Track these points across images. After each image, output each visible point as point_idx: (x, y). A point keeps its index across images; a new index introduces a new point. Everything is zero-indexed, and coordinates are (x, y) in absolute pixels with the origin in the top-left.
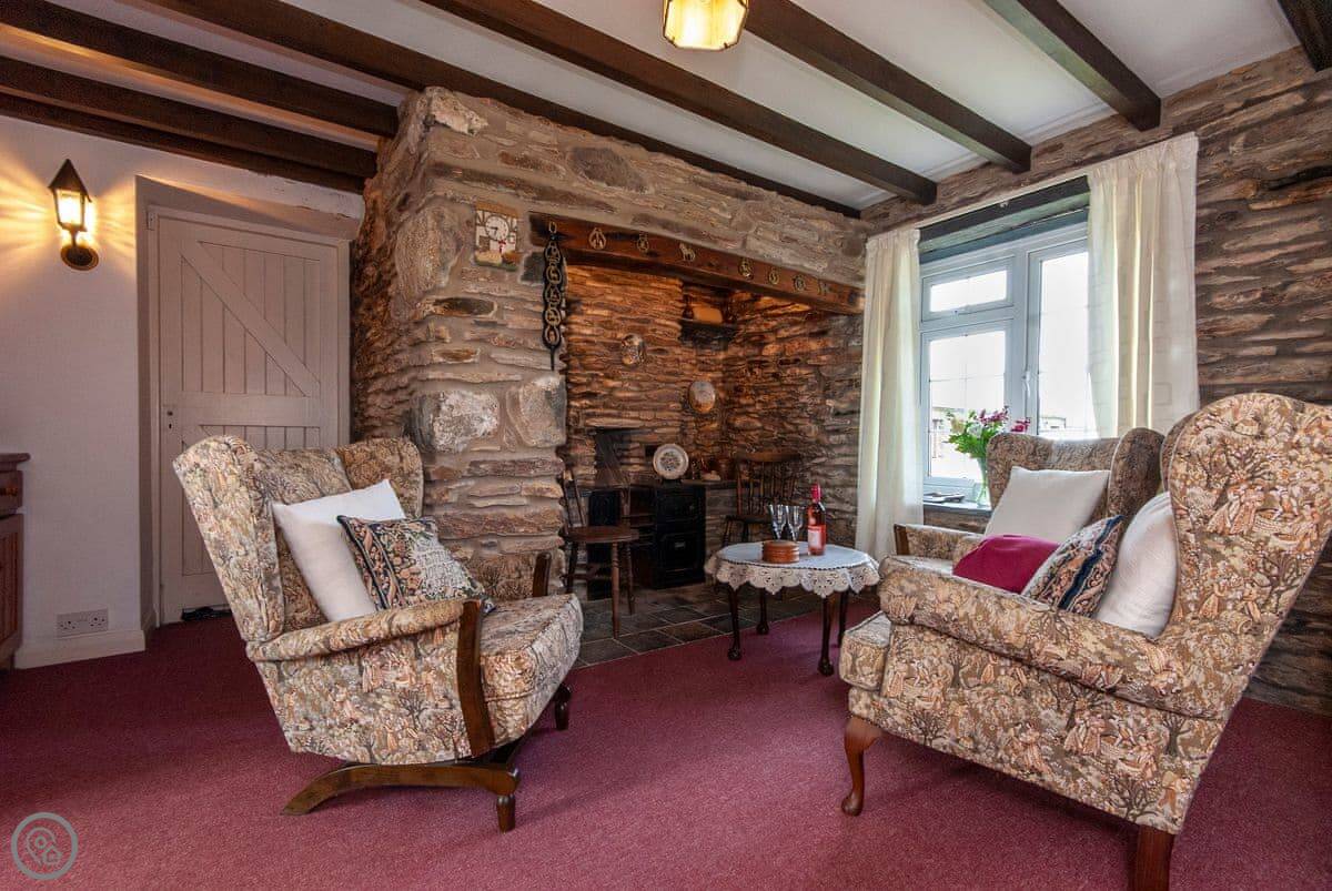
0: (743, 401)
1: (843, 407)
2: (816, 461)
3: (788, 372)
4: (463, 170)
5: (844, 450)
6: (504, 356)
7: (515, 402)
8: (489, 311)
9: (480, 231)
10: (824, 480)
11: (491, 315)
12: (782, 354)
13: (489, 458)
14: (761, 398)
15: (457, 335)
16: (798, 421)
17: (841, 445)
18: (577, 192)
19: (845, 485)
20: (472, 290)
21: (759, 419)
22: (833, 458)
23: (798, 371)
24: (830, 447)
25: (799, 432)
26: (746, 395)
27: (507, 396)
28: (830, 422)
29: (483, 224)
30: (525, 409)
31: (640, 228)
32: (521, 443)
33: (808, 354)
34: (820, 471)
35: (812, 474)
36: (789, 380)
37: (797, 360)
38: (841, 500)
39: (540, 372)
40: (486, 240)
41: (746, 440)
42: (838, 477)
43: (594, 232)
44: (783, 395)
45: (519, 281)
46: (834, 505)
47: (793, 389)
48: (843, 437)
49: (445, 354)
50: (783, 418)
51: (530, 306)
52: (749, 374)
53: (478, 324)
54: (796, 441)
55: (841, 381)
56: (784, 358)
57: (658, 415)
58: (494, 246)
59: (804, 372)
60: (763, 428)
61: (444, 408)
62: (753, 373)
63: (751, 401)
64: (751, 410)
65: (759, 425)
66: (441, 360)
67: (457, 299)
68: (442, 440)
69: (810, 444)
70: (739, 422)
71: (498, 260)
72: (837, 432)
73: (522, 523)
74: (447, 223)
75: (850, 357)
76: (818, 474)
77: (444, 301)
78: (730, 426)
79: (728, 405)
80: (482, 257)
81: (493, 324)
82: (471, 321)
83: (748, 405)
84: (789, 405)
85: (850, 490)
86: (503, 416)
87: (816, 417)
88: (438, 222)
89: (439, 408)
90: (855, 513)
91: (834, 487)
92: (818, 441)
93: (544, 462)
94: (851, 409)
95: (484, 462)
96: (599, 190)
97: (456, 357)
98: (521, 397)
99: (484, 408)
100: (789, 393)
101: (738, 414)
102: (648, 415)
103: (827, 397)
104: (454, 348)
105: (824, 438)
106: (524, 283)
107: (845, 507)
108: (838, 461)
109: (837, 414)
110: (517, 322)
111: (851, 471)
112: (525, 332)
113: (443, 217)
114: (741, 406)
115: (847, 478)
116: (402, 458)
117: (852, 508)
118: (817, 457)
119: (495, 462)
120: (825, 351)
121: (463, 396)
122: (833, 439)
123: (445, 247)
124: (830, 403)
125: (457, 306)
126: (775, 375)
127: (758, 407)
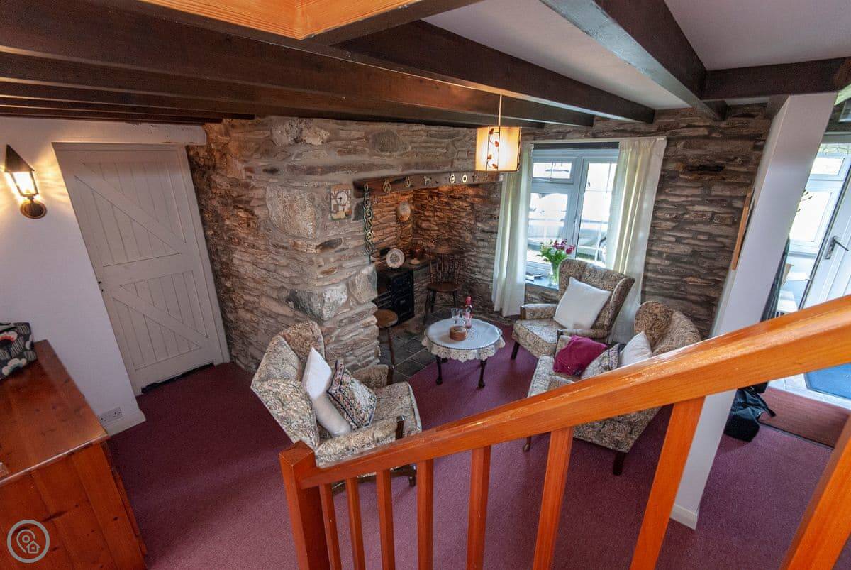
0: (427, 214)
1: (487, 228)
2: (470, 253)
3: (455, 203)
4: (321, 168)
5: (486, 250)
6: (349, 264)
7: (354, 284)
8: (340, 244)
9: (334, 202)
10: (475, 264)
11: (341, 246)
12: (451, 192)
13: (346, 316)
14: (438, 214)
15: (326, 261)
16: (460, 231)
17: (484, 247)
18: (375, 163)
19: (486, 268)
20: (331, 235)
21: (438, 225)
22: (479, 253)
23: (461, 203)
24: (479, 247)
25: (461, 237)
26: (428, 210)
27: (350, 282)
28: (479, 235)
29: (335, 198)
30: (359, 287)
31: (406, 172)
32: (358, 303)
33: (467, 196)
34: (473, 259)
35: (469, 260)
36: (455, 207)
37: (460, 198)
38: (484, 275)
39: (364, 266)
40: (336, 207)
41: (429, 236)
42: (482, 263)
43: (385, 183)
44: (451, 215)
45: (352, 222)
46: (480, 277)
47: (458, 213)
48: (486, 244)
49: (322, 273)
50: (451, 227)
51: (358, 234)
52: (430, 199)
53: (336, 252)
54: (459, 241)
55: (486, 214)
56: (452, 194)
57: (385, 231)
58: (341, 208)
59: (465, 204)
60: (438, 230)
61: (326, 300)
62: (432, 199)
63: (431, 214)
64: (432, 219)
65: (436, 228)
66: (322, 276)
67: (325, 242)
68: (327, 314)
69: (467, 244)
70: (424, 225)
71: (343, 215)
72: (483, 240)
73: (362, 340)
74: (317, 202)
75: (492, 203)
76: (472, 260)
77: (320, 245)
78: (418, 226)
79: (416, 214)
80: (335, 217)
81: (343, 249)
82: (332, 251)
83: (429, 216)
84: (455, 221)
85: (489, 271)
86: (349, 293)
87: (470, 230)
88: (313, 203)
89: (324, 301)
90: (492, 281)
91: (480, 268)
92: (472, 244)
93: (369, 310)
94: (491, 230)
95: (345, 318)
96: (386, 158)
97: (327, 273)
98: (356, 281)
99: (342, 293)
100: (455, 214)
101: (424, 220)
102: (380, 233)
103: (477, 221)
104: (326, 268)
105: (475, 242)
106: (355, 222)
107: (486, 278)
108: (483, 256)
109: (483, 231)
110: (353, 243)
111: (490, 262)
112: (356, 248)
113: (314, 199)
114: (425, 216)
115: (487, 265)
116: (313, 332)
117: (489, 279)
118: (470, 251)
119: (348, 317)
120: (476, 196)
121: (333, 290)
122: (481, 243)
123: (317, 216)
124: (479, 225)
125: (326, 246)
126: (446, 203)
127: (436, 218)
